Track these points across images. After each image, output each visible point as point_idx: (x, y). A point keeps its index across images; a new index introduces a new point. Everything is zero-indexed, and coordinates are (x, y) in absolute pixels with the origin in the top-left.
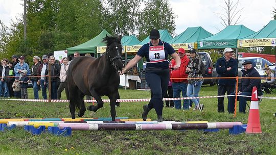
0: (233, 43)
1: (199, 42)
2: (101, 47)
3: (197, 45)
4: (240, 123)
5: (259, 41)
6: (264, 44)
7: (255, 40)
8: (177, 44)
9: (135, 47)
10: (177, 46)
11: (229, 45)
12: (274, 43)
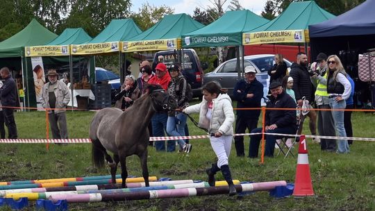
0: (236, 39)
1: (183, 37)
2: (32, 47)
3: (182, 43)
4: (283, 183)
5: (276, 35)
6: (284, 39)
7: (269, 34)
8: (149, 41)
9: (85, 47)
10: (150, 43)
11: (230, 41)
12: (298, 38)
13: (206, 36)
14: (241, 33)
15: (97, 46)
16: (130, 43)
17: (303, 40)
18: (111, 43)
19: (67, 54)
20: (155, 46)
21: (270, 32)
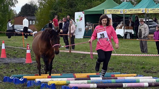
8: (158, 9)
9: (130, 10)
15: (136, 10)
18: (142, 9)
19: (123, 13)
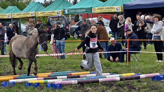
3: (63, 12)
5: (107, 8)
6: (111, 10)
7: (104, 8)
8: (49, 12)
9: (19, 14)
10: (49, 13)
11: (86, 11)
12: (118, 10)
13: (75, 9)
14: (91, 8)
16: (39, 12)
17: (120, 11)
18: (31, 12)
19: (10, 17)
20: (51, 14)
21: (105, 7)
